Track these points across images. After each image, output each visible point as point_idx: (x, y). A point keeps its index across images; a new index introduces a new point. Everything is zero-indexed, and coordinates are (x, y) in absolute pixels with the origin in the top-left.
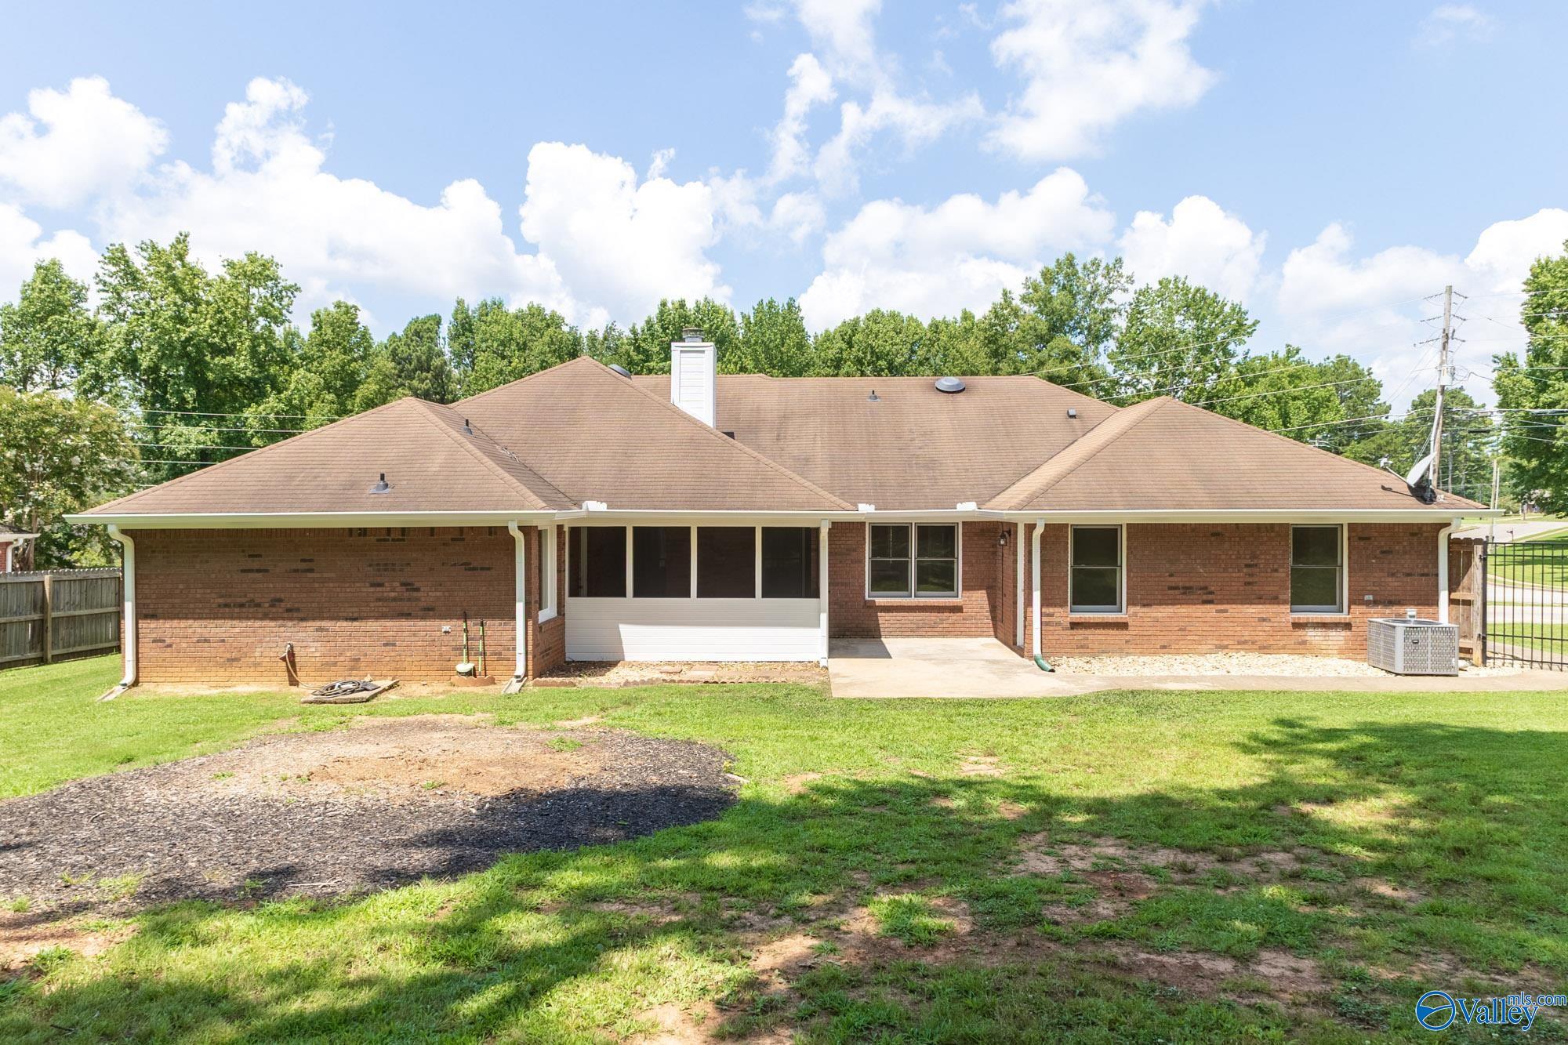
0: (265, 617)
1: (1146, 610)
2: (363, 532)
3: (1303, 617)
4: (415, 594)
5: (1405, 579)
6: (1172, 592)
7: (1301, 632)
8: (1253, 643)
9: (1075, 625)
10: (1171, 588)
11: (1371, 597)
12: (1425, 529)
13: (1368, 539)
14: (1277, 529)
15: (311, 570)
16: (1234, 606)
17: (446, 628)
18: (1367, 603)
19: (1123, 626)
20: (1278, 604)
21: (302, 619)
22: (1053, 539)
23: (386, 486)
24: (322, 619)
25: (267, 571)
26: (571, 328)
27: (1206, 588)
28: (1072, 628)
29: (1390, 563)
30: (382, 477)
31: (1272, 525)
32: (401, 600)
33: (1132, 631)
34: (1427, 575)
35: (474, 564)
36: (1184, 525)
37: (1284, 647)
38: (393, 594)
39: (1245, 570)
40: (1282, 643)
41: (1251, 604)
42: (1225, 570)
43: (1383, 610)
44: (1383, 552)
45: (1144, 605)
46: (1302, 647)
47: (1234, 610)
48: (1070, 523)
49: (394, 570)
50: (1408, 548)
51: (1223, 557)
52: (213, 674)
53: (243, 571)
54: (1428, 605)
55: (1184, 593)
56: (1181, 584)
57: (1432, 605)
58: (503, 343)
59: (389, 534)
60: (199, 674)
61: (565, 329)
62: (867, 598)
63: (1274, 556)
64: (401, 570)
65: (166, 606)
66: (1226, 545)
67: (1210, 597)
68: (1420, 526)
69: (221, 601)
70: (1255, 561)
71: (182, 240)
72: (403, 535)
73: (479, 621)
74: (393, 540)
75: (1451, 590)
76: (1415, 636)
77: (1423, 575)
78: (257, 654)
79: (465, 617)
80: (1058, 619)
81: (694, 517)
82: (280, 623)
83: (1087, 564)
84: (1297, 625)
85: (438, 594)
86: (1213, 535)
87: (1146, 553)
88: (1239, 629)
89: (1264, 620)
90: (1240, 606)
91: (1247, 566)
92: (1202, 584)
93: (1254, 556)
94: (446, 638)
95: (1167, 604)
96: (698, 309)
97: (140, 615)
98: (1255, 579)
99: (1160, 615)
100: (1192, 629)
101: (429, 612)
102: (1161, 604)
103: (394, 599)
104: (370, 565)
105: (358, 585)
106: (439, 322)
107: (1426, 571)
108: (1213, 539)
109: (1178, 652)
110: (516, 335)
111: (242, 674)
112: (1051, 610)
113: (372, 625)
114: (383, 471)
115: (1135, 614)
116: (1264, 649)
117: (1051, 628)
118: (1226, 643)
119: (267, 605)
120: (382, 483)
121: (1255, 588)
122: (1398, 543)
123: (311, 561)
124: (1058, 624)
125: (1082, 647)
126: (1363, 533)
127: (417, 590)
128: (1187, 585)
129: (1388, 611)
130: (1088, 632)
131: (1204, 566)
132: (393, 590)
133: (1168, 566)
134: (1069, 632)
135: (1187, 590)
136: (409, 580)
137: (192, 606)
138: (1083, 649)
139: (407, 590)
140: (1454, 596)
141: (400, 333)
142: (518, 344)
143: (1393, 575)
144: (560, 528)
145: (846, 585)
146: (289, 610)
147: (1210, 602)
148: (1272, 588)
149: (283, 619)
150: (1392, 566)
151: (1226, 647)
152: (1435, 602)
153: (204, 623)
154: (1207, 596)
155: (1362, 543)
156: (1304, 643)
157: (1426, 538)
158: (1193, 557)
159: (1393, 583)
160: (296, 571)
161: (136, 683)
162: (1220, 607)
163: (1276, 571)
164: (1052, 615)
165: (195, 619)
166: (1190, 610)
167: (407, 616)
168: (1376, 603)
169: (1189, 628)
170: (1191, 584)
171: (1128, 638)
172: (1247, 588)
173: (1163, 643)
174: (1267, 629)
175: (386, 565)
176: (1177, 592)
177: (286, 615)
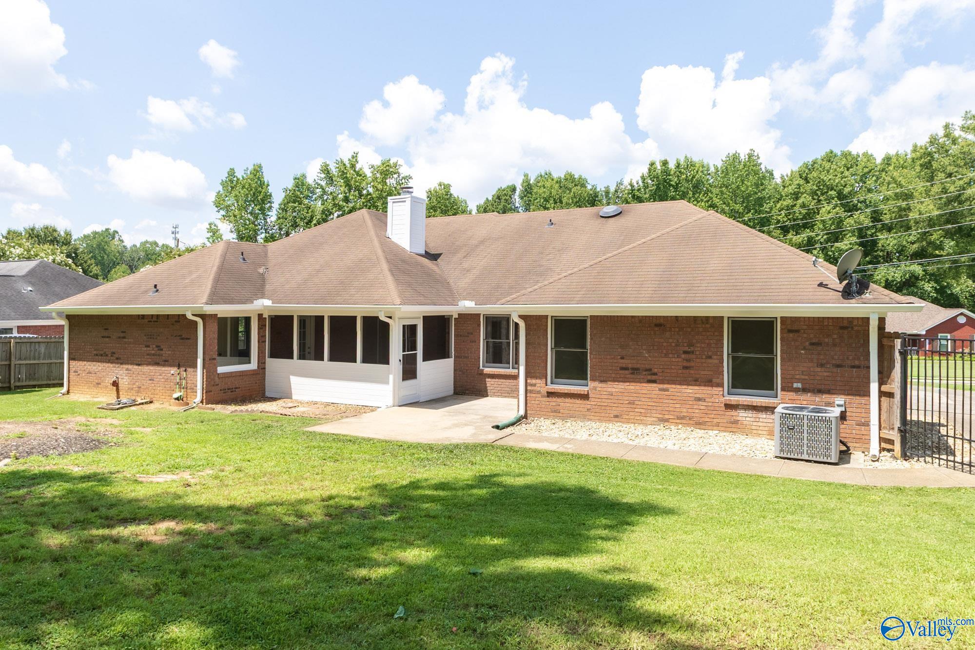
0: (109, 362)
1: (603, 385)
2: (143, 317)
3: (734, 399)
4: (161, 352)
5: (835, 370)
6: (623, 372)
7: (733, 413)
8: (690, 419)
9: (550, 394)
10: (622, 369)
11: (799, 385)
12: (855, 323)
13: (797, 331)
14: (711, 321)
15: (124, 338)
16: (674, 386)
17: (172, 372)
18: (797, 390)
19: (585, 397)
20: (712, 386)
21: (122, 364)
22: (535, 327)
23: (157, 291)
24: (128, 364)
25: (110, 337)
26: (593, 186)
27: (650, 370)
28: (548, 396)
29: (819, 354)
30: (155, 286)
31: (707, 318)
32: (156, 355)
33: (591, 402)
34: (859, 367)
35: (183, 336)
36: (633, 317)
37: (718, 425)
38: (153, 352)
39: (683, 356)
40: (715, 421)
41: (688, 385)
42: (666, 355)
43: (813, 398)
44: (812, 344)
45: (601, 381)
46: (734, 426)
47: (674, 389)
48: (550, 314)
49: (153, 338)
50: (837, 341)
51: (665, 344)
52: (92, 390)
53: (103, 337)
54: (859, 395)
55: (632, 374)
56: (630, 366)
57: (864, 395)
58: (546, 200)
59: (152, 318)
60: (88, 390)
61: (589, 187)
62: (481, 367)
63: (709, 345)
64: (156, 338)
65: (78, 354)
66: (668, 334)
67: (654, 377)
68: (851, 320)
69: (95, 352)
70: (692, 349)
71: (355, 156)
72: (157, 319)
73: (184, 369)
74: (154, 322)
75: (880, 384)
76: (791, 423)
77: (853, 367)
78: (107, 381)
79: (179, 367)
80: (539, 389)
81: (329, 309)
82: (114, 365)
83: (565, 347)
84: (729, 406)
85: (170, 352)
86: (656, 325)
87: (603, 339)
88: (678, 406)
89: (699, 399)
90: (678, 386)
91: (685, 352)
92: (647, 367)
93: (691, 345)
94: (172, 378)
95: (619, 381)
96: (678, 166)
97: (71, 358)
98: (692, 364)
99: (614, 390)
100: (639, 403)
101: (166, 363)
102: (614, 381)
103: (154, 355)
104: (145, 335)
105: (141, 346)
106: (514, 189)
107: (857, 363)
108: (656, 329)
109: (628, 421)
110: (554, 192)
111: (101, 391)
112: (534, 381)
113: (146, 369)
114: (156, 284)
115: (595, 388)
116: (700, 424)
117: (534, 395)
118: (667, 417)
119: (110, 355)
120: (155, 290)
121: (692, 372)
122: (828, 336)
123: (124, 332)
124: (539, 392)
125: (555, 412)
126: (793, 325)
127: (162, 350)
128: (635, 366)
129: (817, 399)
130: (559, 400)
131: (649, 352)
132: (153, 350)
133: (619, 350)
134: (548, 399)
135: (635, 370)
136: (159, 344)
137: (86, 354)
138: (556, 413)
139: (158, 350)
140: (885, 388)
141: (490, 198)
142: (554, 199)
143: (822, 365)
144: (260, 316)
145: (467, 357)
146: (117, 359)
147: (654, 382)
148: (706, 373)
149: (115, 363)
150: (822, 357)
151: (667, 420)
152: (867, 394)
153: (89, 363)
154: (651, 377)
155: (791, 335)
156: (736, 422)
157: (858, 331)
158: (640, 343)
159: (822, 373)
160: (119, 338)
161: (68, 392)
162: (661, 386)
163: (710, 357)
164: (534, 385)
165: (87, 361)
166: (637, 387)
167: (157, 364)
168: (804, 390)
169: (637, 403)
170: (638, 366)
171: (589, 407)
172: (684, 371)
173: (615, 413)
174: (702, 407)
175: (151, 335)
176: (627, 372)
177: (116, 361)
